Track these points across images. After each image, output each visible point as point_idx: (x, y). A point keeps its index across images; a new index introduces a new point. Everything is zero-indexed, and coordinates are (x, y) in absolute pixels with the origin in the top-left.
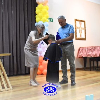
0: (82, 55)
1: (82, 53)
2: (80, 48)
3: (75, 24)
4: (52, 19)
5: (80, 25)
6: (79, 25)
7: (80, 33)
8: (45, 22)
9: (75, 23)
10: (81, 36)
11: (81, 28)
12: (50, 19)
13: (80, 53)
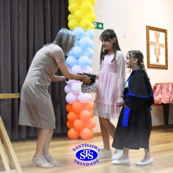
0: (161, 99)
1: (160, 96)
2: (157, 84)
3: (147, 36)
4: (102, 24)
5: (157, 38)
6: (155, 38)
7: (156, 54)
8: (87, 30)
9: (148, 33)
10: (158, 60)
11: (157, 44)
12: (98, 24)
13: (157, 95)
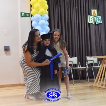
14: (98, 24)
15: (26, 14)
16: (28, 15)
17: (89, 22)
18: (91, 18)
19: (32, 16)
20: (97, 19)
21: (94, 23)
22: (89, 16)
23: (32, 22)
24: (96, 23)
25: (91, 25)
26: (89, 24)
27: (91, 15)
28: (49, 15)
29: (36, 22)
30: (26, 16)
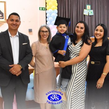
14: (90, 16)
15: (42, 8)
16: (44, 9)
17: (84, 14)
18: (86, 11)
19: (46, 10)
20: (90, 12)
21: (88, 15)
22: (85, 10)
23: (46, 14)
24: (90, 15)
25: (86, 16)
26: (85, 15)
27: (86, 9)
28: (58, 10)
29: (50, 14)
30: (42, 10)
